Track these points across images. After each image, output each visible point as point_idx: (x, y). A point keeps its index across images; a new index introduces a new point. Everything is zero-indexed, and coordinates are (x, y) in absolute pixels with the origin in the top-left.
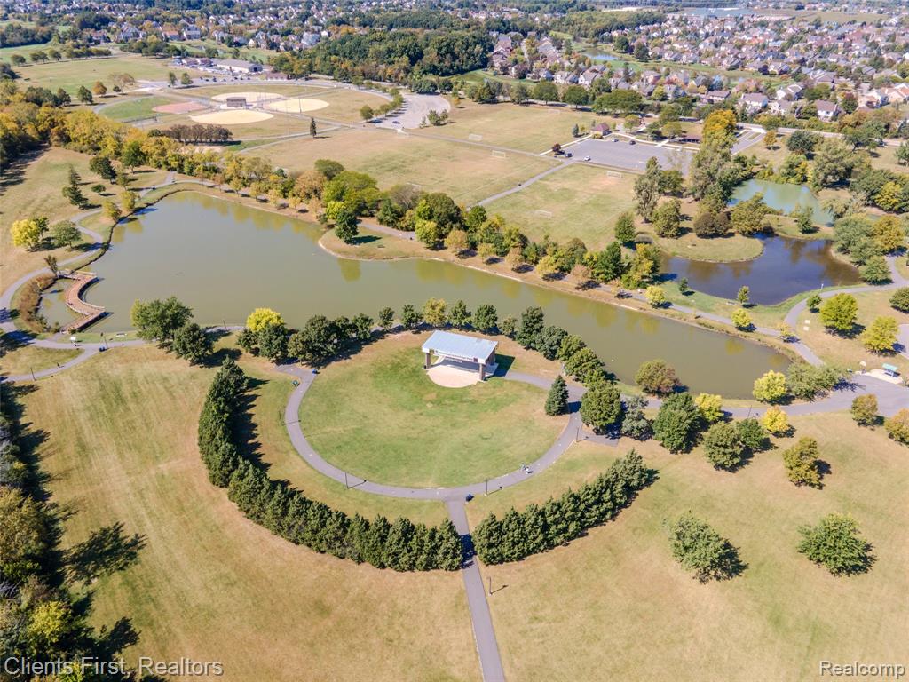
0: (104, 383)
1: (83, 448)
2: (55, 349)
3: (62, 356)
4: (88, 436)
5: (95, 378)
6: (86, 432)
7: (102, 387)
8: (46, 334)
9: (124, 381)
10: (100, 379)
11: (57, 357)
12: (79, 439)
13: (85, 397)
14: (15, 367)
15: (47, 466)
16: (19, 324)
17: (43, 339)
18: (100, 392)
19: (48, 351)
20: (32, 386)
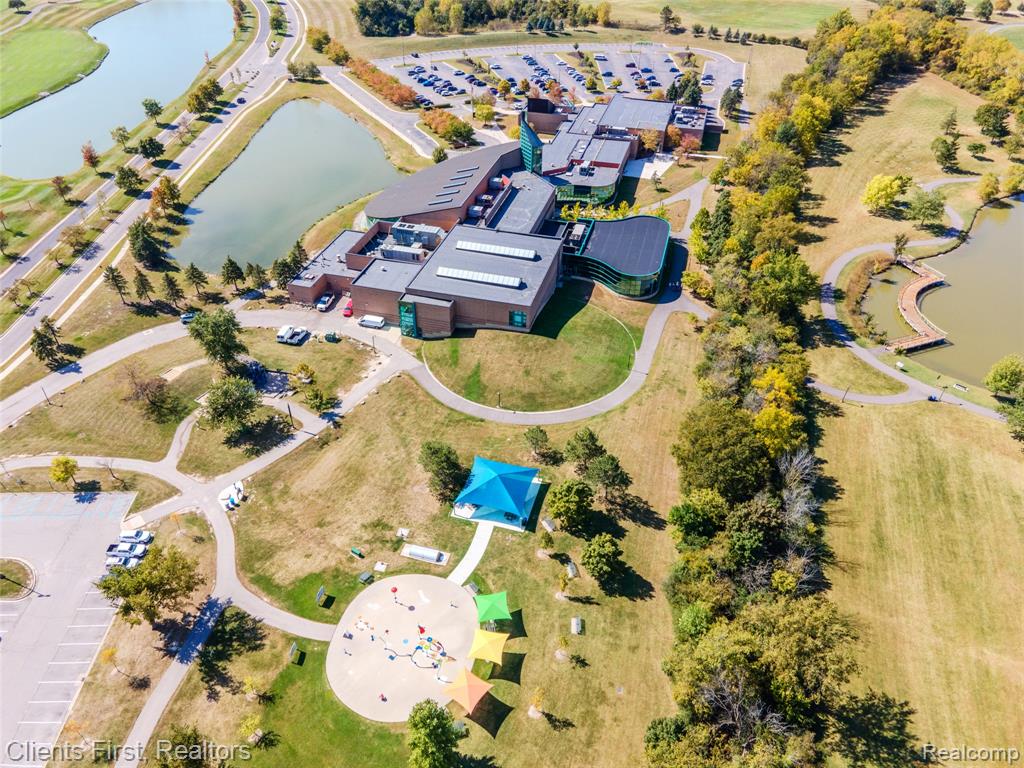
0: (924, 454)
1: (880, 542)
2: (873, 368)
3: (880, 382)
4: (889, 525)
5: (913, 437)
6: (888, 518)
7: (921, 460)
8: (868, 340)
9: (952, 466)
10: (919, 444)
11: (873, 381)
12: (878, 524)
13: (896, 460)
14: (824, 371)
15: (833, 539)
16: (841, 312)
17: (862, 345)
18: (917, 465)
19: (865, 367)
20: (837, 408)
